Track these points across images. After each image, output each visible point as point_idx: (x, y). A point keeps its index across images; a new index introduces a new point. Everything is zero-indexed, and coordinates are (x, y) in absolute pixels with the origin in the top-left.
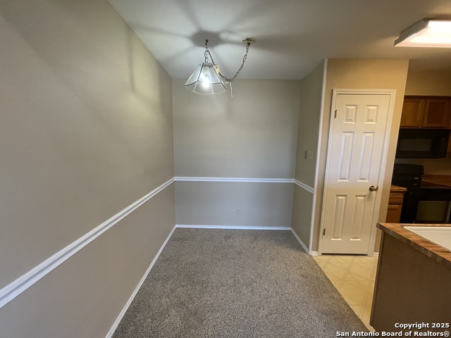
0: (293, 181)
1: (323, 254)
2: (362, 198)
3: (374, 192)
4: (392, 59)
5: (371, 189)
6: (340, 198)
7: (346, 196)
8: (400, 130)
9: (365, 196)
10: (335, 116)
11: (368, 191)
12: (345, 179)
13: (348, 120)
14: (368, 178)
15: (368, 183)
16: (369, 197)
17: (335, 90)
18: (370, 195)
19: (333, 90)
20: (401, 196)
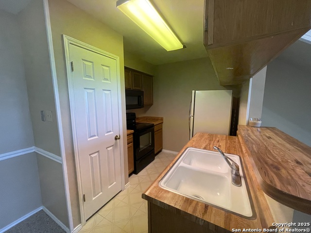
0: (33, 149)
2: (111, 148)
3: (118, 140)
5: (116, 139)
6: (93, 156)
7: (98, 152)
9: (113, 146)
10: (72, 70)
11: (114, 141)
12: (95, 136)
14: (113, 129)
15: (113, 134)
16: (115, 146)
17: (64, 35)
18: (116, 144)
19: (62, 36)
20: (132, 136)
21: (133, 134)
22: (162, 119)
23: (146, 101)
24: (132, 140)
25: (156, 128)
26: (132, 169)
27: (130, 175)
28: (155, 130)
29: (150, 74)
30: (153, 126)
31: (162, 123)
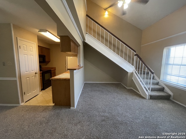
1: (26, 102)
4: (33, 34)
5: (36, 73)
6: (27, 79)
7: (29, 77)
8: (39, 55)
10: (20, 48)
11: (35, 74)
12: (27, 71)
13: (25, 50)
14: (34, 70)
15: (34, 72)
16: (35, 76)
17: (18, 38)
18: (35, 75)
19: (17, 37)
20: (41, 74)
21: (42, 73)
22: (55, 68)
23: (47, 60)
24: (41, 75)
25: (52, 72)
26: (42, 88)
27: (41, 90)
28: (52, 73)
29: (48, 48)
30: (51, 70)
31: (55, 70)
